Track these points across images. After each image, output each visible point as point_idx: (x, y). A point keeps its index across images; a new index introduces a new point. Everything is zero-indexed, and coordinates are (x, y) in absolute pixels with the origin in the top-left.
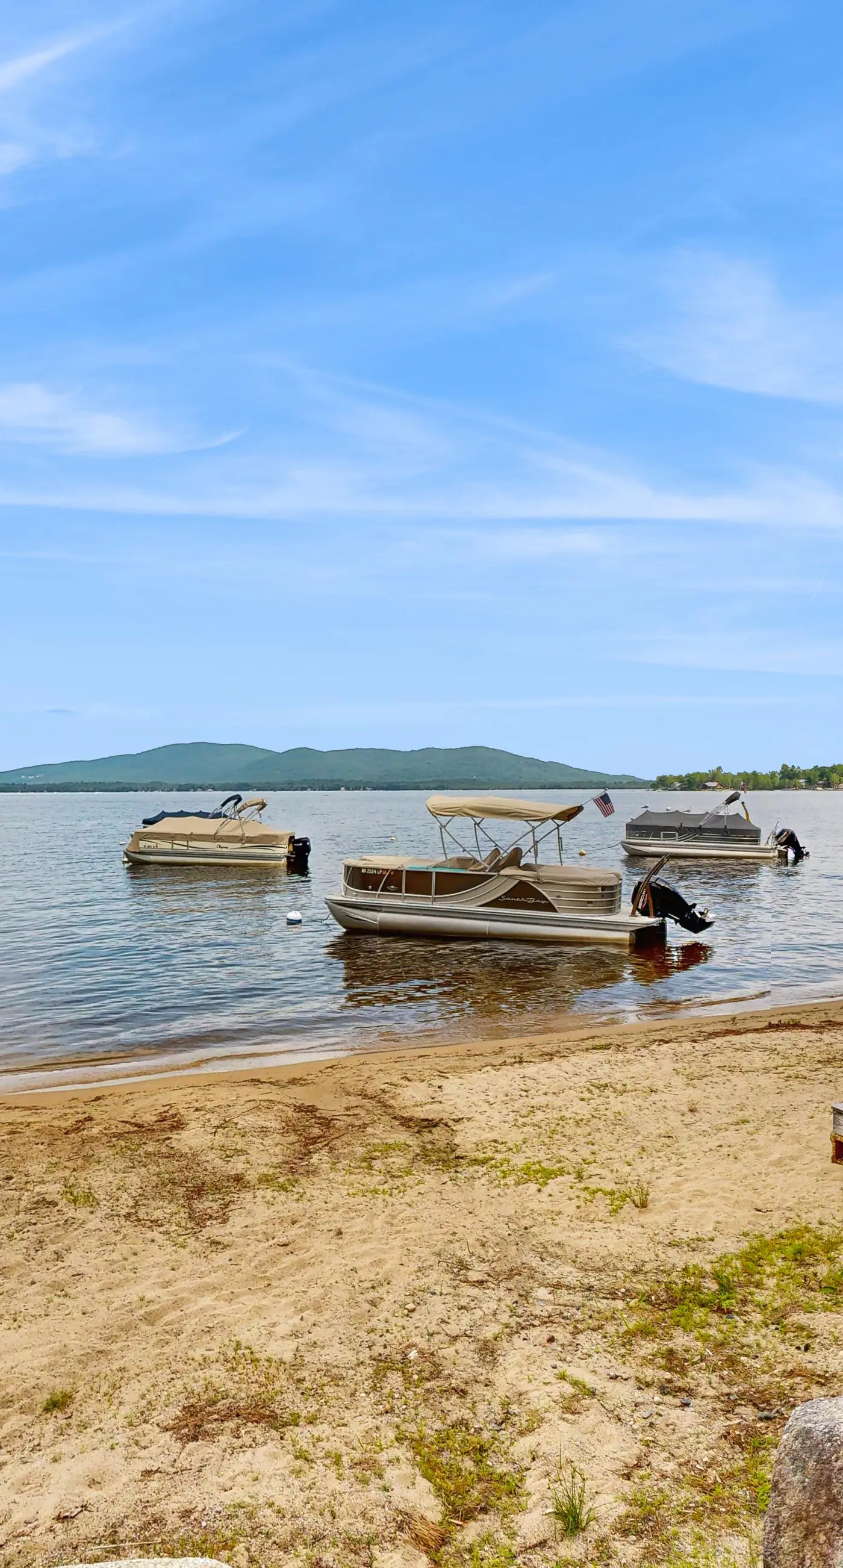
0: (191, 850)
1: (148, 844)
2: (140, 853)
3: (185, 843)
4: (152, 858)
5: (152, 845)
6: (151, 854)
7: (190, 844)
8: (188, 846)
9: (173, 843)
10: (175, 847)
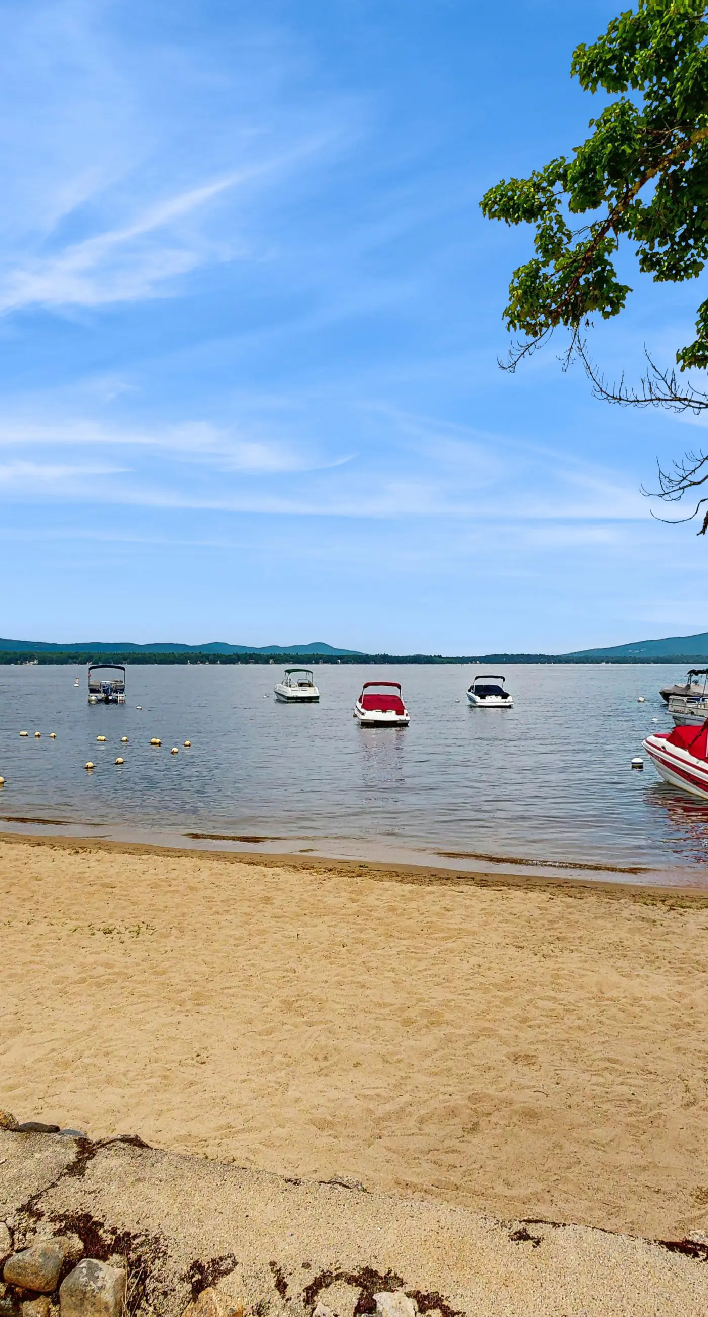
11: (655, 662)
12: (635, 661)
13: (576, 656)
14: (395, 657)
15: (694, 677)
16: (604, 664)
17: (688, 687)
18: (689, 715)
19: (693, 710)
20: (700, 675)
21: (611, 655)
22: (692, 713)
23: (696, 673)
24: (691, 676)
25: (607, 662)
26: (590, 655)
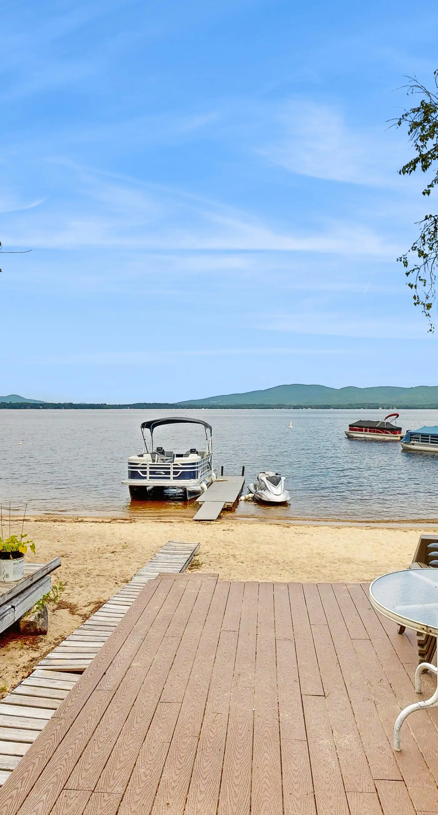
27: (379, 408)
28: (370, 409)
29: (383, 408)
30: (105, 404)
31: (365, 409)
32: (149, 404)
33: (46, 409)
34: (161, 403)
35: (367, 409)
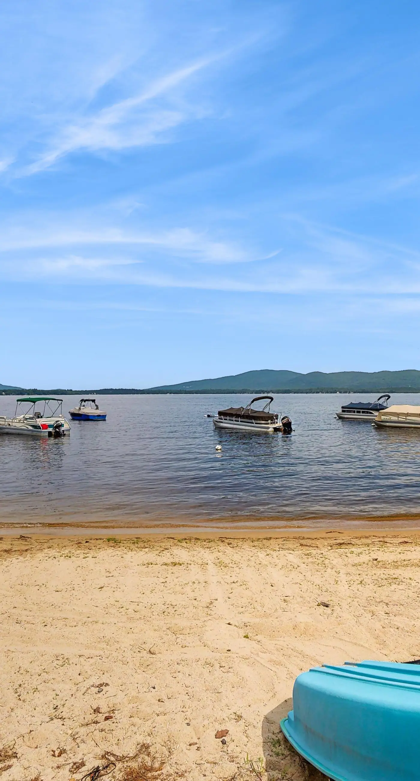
0: (408, 421)
1: (385, 417)
2: (382, 422)
3: (405, 417)
4: (388, 424)
5: (388, 418)
6: (387, 422)
7: (407, 418)
8: (406, 419)
9: (398, 417)
10: (399, 419)
11: (196, 393)
12: (186, 392)
13: (152, 389)
14: (42, 390)
15: (83, 403)
16: (168, 394)
17: (80, 409)
18: (8, 426)
19: (10, 423)
20: (87, 402)
21: (173, 389)
22: (9, 425)
23: (85, 401)
24: (82, 403)
25: (170, 393)
26: (161, 389)
27: (336, 393)
28: (328, 393)
29: (340, 393)
30: (71, 390)
31: (323, 393)
32: (116, 389)
33: (9, 395)
34: (127, 388)
35: (326, 393)
